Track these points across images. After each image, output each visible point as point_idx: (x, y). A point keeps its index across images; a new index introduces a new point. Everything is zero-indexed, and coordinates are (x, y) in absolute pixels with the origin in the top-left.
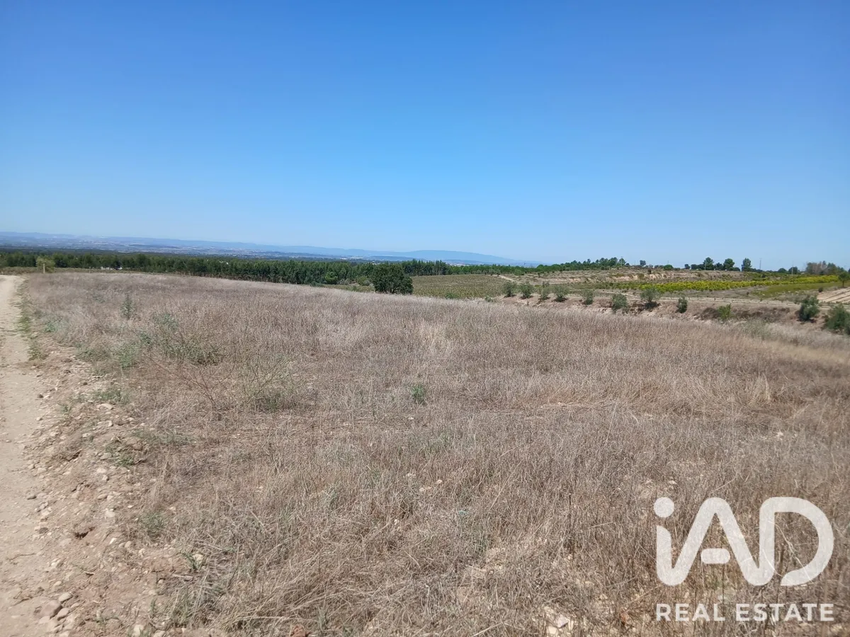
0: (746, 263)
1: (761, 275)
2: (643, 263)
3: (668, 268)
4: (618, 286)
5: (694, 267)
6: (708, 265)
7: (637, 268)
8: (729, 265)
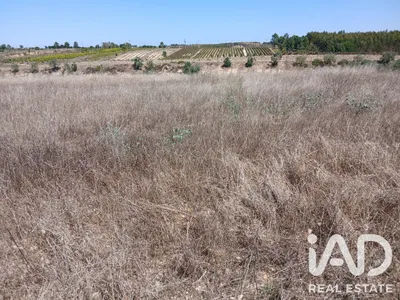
0: (76, 43)
1: (84, 50)
2: (21, 47)
3: (37, 48)
4: (14, 60)
5: (50, 47)
6: (56, 46)
7: (19, 49)
8: (67, 45)
